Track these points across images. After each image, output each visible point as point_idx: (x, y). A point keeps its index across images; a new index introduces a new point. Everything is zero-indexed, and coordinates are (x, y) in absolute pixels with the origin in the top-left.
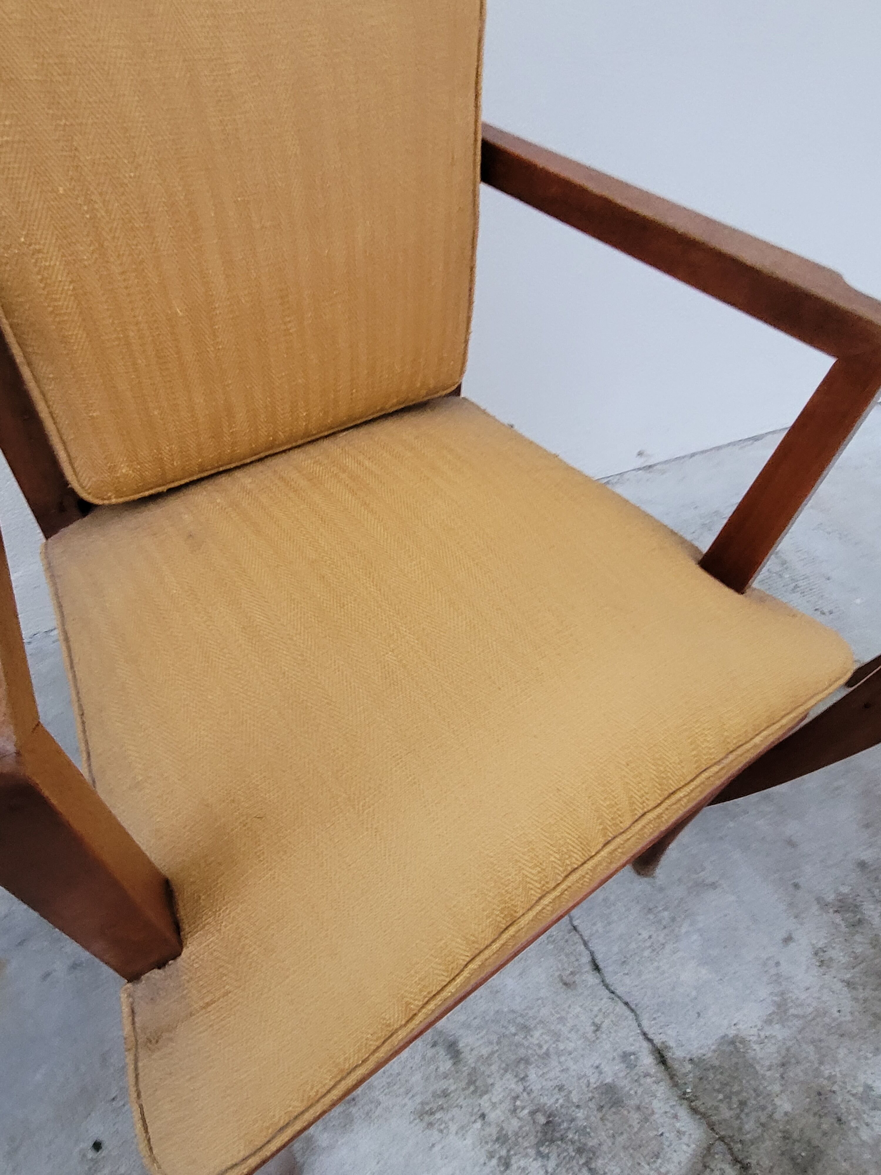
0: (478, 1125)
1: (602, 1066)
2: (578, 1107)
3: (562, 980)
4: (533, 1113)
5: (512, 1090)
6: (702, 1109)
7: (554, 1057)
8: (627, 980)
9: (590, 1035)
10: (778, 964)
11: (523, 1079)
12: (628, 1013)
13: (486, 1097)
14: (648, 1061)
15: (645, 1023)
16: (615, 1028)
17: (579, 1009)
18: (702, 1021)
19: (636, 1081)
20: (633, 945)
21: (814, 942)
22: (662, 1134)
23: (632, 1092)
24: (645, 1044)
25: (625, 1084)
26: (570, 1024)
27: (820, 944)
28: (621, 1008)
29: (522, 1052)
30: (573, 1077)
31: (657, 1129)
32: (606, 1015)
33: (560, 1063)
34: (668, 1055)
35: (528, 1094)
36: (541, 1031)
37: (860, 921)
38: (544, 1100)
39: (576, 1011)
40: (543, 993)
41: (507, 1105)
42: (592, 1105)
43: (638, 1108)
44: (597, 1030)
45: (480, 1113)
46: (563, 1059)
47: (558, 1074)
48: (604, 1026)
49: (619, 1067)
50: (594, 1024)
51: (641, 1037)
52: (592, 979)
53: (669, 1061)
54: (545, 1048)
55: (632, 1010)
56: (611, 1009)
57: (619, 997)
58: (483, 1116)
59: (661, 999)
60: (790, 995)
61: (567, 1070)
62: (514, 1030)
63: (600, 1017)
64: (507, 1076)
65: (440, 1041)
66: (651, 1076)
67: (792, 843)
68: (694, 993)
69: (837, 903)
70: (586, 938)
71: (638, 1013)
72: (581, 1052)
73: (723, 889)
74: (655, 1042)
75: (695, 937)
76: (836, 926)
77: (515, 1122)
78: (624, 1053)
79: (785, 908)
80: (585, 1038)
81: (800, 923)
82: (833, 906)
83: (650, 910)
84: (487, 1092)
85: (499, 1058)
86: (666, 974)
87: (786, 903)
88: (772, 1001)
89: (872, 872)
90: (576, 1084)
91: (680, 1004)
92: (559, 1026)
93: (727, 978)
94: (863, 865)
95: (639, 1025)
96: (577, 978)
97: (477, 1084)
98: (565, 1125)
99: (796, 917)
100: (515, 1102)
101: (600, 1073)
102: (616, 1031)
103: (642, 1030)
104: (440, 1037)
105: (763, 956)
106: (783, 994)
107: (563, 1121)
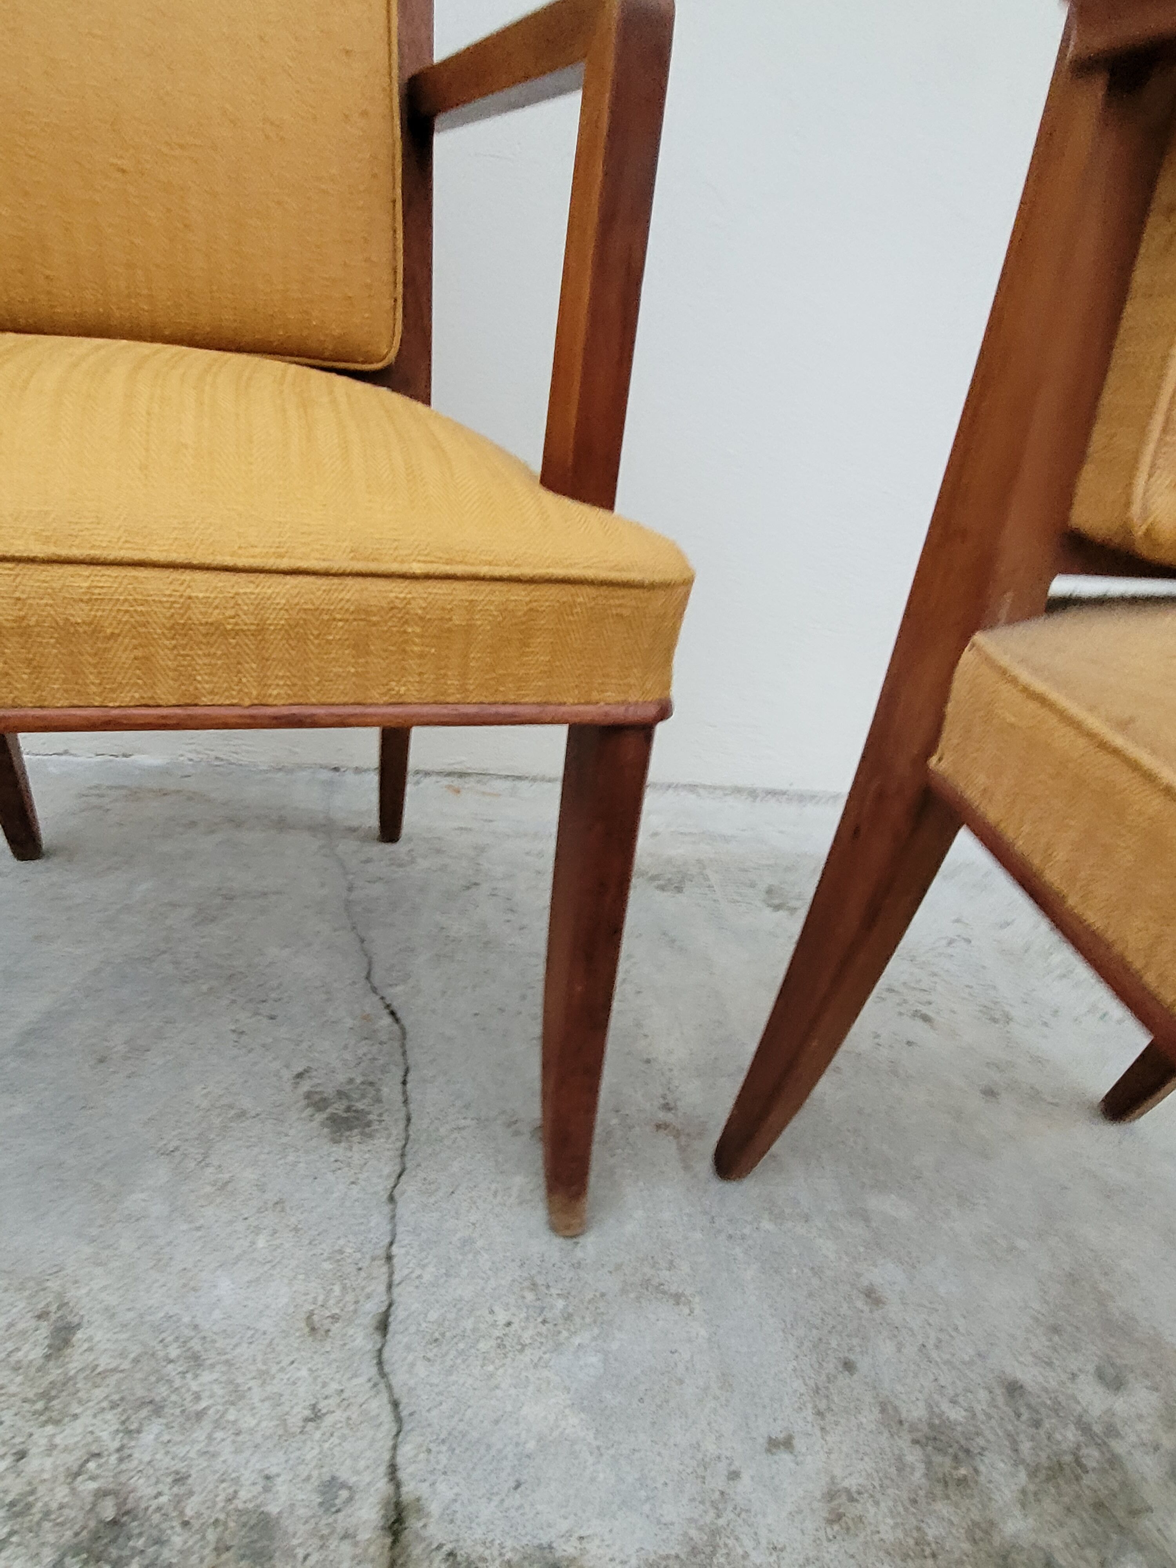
1: (279, 1480)
2: (186, 1524)
3: (309, 1319)
4: (101, 1494)
5: (97, 1440)
7: (207, 1424)
8: (421, 1370)
9: (295, 1422)
10: (734, 1475)
11: (129, 1432)
12: (387, 1419)
13: (50, 1429)
14: (367, 1512)
15: (406, 1450)
16: (346, 1431)
17: (304, 1373)
18: (516, 1499)
19: (322, 1537)
20: (469, 1324)
21: (838, 1472)
23: (300, 1552)
24: (383, 1486)
25: (297, 1531)
26: (272, 1388)
27: (852, 1483)
28: (379, 1405)
29: (162, 1392)
30: (215, 1472)
32: (344, 1405)
33: (210, 1438)
34: (414, 1524)
35: (121, 1460)
36: (216, 1375)
37: (962, 1482)
38: (139, 1482)
39: (299, 1374)
40: (262, 1323)
41: (72, 1460)
42: (211, 1536)
44: (311, 1420)
45: (21, 1447)
46: (219, 1435)
48: (329, 1420)
49: (308, 1496)
50: (314, 1407)
51: (383, 1469)
53: (407, 1536)
54: (203, 1404)
55: (399, 1420)
56: (361, 1400)
57: (389, 1387)
58: (21, 1455)
59: (462, 1427)
60: (731, 1542)
61: (214, 1455)
62: (174, 1352)
63: (333, 1401)
64: (109, 1416)
65: (53, 1317)
66: (356, 1544)
67: (872, 1296)
68: (531, 1445)
69: (926, 1429)
70: (397, 1278)
71: (406, 1428)
72: (258, 1438)
73: (692, 1311)
74: (404, 1489)
75: (594, 1359)
76: (901, 1466)
77: (62, 1493)
78: (334, 1478)
79: (803, 1389)
80: (283, 1421)
81: (823, 1429)
82: (913, 1429)
83: (534, 1286)
84: (57, 1422)
85: (119, 1383)
86: (498, 1392)
87: (811, 1383)
88: (685, 1534)
89: (1029, 1406)
90: (211, 1486)
91: (493, 1452)
92: (251, 1383)
93: (612, 1451)
94: (1014, 1389)
95: (395, 1448)
96: (336, 1328)
97: (54, 1403)
98: (140, 1543)
99: (820, 1414)
100: (87, 1461)
101: (266, 1489)
102: (344, 1438)
103: (393, 1457)
104: (59, 1308)
105: (710, 1447)
106: (715, 1533)
107: (141, 1535)
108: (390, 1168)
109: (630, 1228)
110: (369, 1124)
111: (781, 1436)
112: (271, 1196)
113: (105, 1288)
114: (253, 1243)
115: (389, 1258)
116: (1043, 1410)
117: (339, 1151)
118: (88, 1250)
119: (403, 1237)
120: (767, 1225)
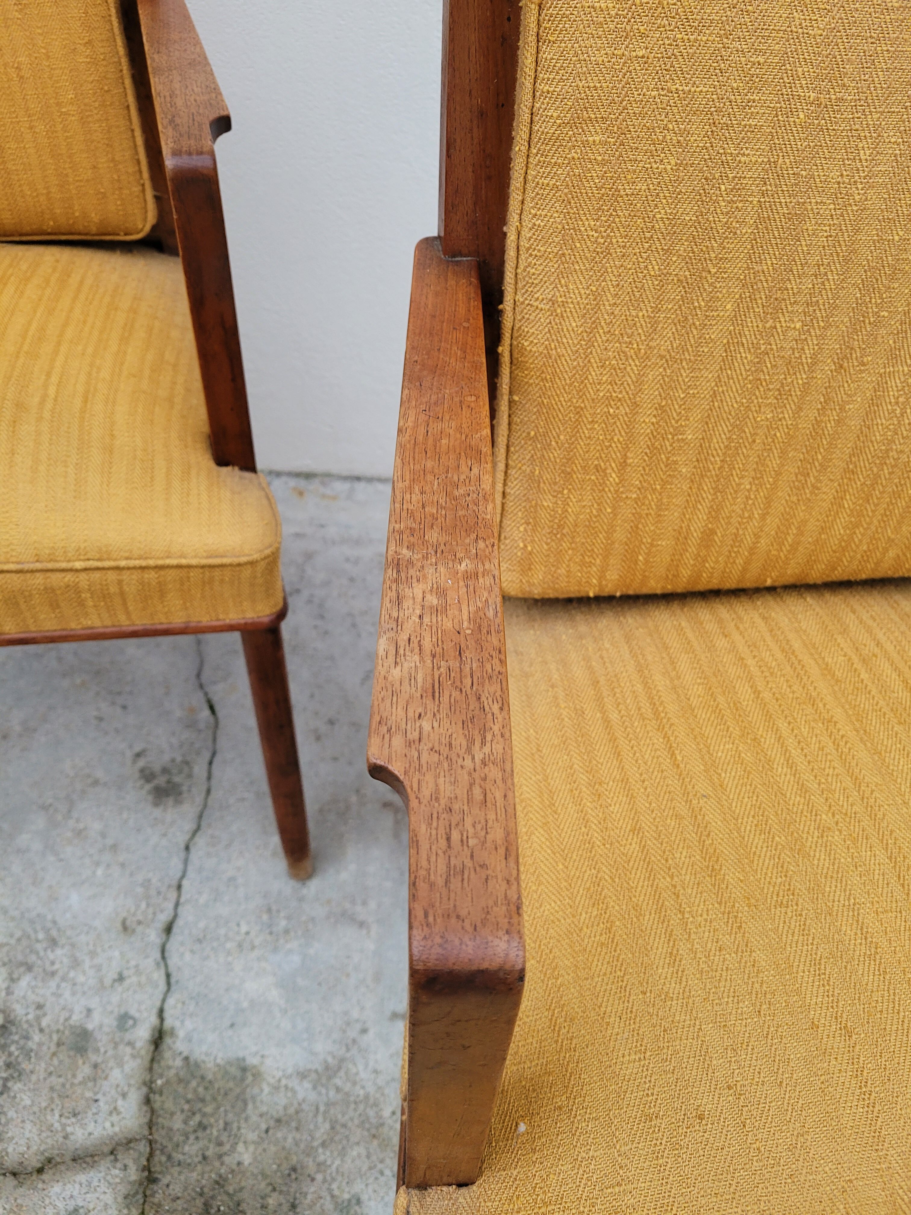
1: (95, 1012)
2: (41, 1030)
3: (124, 922)
6: (155, 1104)
7: (57, 979)
8: (188, 957)
9: (108, 981)
11: (12, 979)
12: (163, 984)
14: (142, 1033)
15: (170, 1002)
16: (137, 989)
17: (117, 954)
18: (230, 1033)
19: (115, 1043)
20: (222, 931)
22: (97, 1100)
23: (102, 1050)
24: (153, 1019)
25: (102, 1039)
26: (97, 961)
28: (158, 975)
30: (60, 1005)
32: (138, 973)
34: (168, 1041)
39: (114, 954)
40: (96, 923)
42: (55, 1037)
43: (97, 1064)
44: (117, 981)
46: (63, 985)
47: (48, 994)
48: (127, 983)
49: (110, 1021)
50: (120, 974)
51: (155, 1010)
52: (154, 936)
53: (163, 1047)
54: (56, 967)
55: (168, 984)
56: (148, 972)
57: (166, 966)
59: (206, 991)
61: (60, 996)
62: (41, 935)
63: (132, 971)
66: (134, 1049)
68: (245, 1004)
70: (182, 899)
71: (171, 990)
72: (86, 989)
74: (165, 1022)
78: (127, 1013)
80: (101, 981)
83: (269, 911)
86: (232, 973)
90: (57, 1012)
92: (85, 958)
93: (293, 1011)
95: (164, 999)
96: (139, 929)
98: (16, 1038)
101: (88, 1016)
102: (135, 992)
103: (163, 1003)
105: (355, 1015)
106: (342, 1060)
107: (16, 1033)
108: (190, 826)
109: (343, 876)
110: (181, 794)
112: (110, 841)
114: (95, 872)
115: (179, 887)
117: (157, 811)
119: (190, 874)
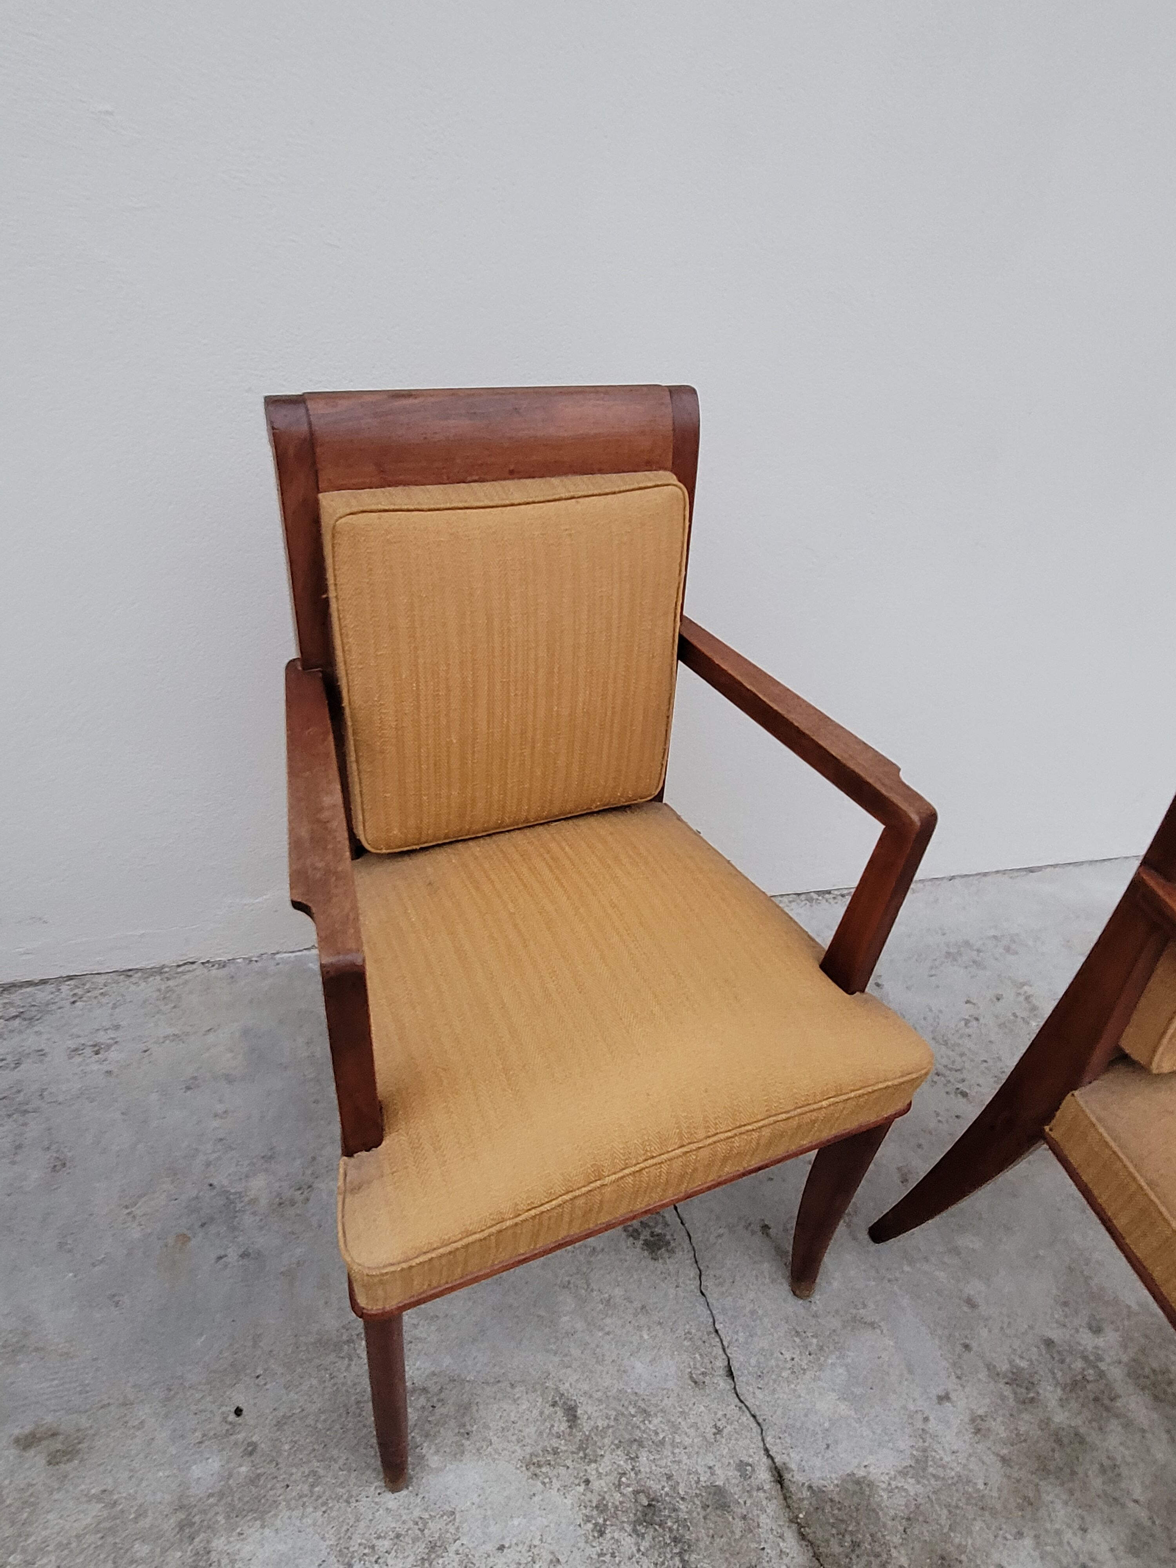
0: (581, 1489)
1: (716, 1468)
2: (683, 1499)
3: (691, 1377)
4: (636, 1493)
5: (619, 1466)
6: (811, 1537)
7: (668, 1446)
8: (759, 1395)
9: (710, 1436)
10: (926, 1419)
11: (632, 1459)
12: (754, 1425)
13: (593, 1465)
14: (764, 1475)
15: (768, 1439)
16: (737, 1436)
17: (702, 1408)
18: (829, 1454)
19: (748, 1491)
20: (773, 1363)
21: (974, 1407)
22: (763, 1549)
23: (741, 1501)
24: (765, 1461)
25: (735, 1491)
26: (691, 1420)
27: (981, 1412)
28: (746, 1419)
29: (638, 1434)
30: (684, 1470)
31: (759, 1543)
32: (729, 1422)
33: (673, 1453)
34: (787, 1476)
35: (636, 1474)
36: (660, 1419)
37: (1032, 1400)
38: (650, 1483)
39: (700, 1410)
40: (670, 1384)
41: (613, 1479)
42: (697, 1501)
43: (744, 1518)
44: (717, 1433)
45: (584, 1478)
46: (677, 1451)
47: (669, 1464)
48: (725, 1432)
49: (732, 1473)
50: (715, 1426)
51: (762, 1452)
52: (724, 1384)
53: (786, 1483)
54: (661, 1436)
55: (759, 1424)
56: (736, 1418)
57: (748, 1408)
58: (587, 1482)
59: (791, 1422)
60: (934, 1454)
61: (679, 1462)
62: (633, 1411)
63: (724, 1421)
64: (619, 1452)
65: (560, 1403)
66: (765, 1492)
67: (971, 1303)
68: (827, 1425)
69: (1010, 1375)
70: (725, 1343)
71: (764, 1428)
72: (696, 1449)
73: (882, 1332)
74: (776, 1460)
75: (841, 1371)
76: (1003, 1398)
77: (617, 1496)
78: (741, 1461)
79: (948, 1365)
80: (704, 1437)
81: (962, 1385)
82: (1005, 1376)
83: (797, 1333)
84: (596, 1461)
85: (613, 1433)
86: (802, 1399)
87: (951, 1361)
88: (912, 1454)
89: (1059, 1352)
90: (685, 1478)
91: (810, 1431)
92: (680, 1420)
93: (866, 1419)
94: (1049, 1343)
95: (763, 1440)
96: (707, 1379)
97: (587, 1451)
98: (667, 1512)
99: (958, 1377)
100: (621, 1478)
101: (712, 1474)
102: (737, 1439)
103: (764, 1444)
104: (560, 1399)
105: (912, 1407)
106: (925, 1450)
107: (665, 1508)
108: (693, 1272)
109: (835, 1284)
110: (668, 1243)
111: (943, 1394)
112: (637, 1305)
113: (577, 1381)
114: (641, 1337)
115: (717, 1331)
116: (1065, 1353)
117: (659, 1264)
118: (557, 1359)
119: (719, 1318)
120: (907, 1268)
